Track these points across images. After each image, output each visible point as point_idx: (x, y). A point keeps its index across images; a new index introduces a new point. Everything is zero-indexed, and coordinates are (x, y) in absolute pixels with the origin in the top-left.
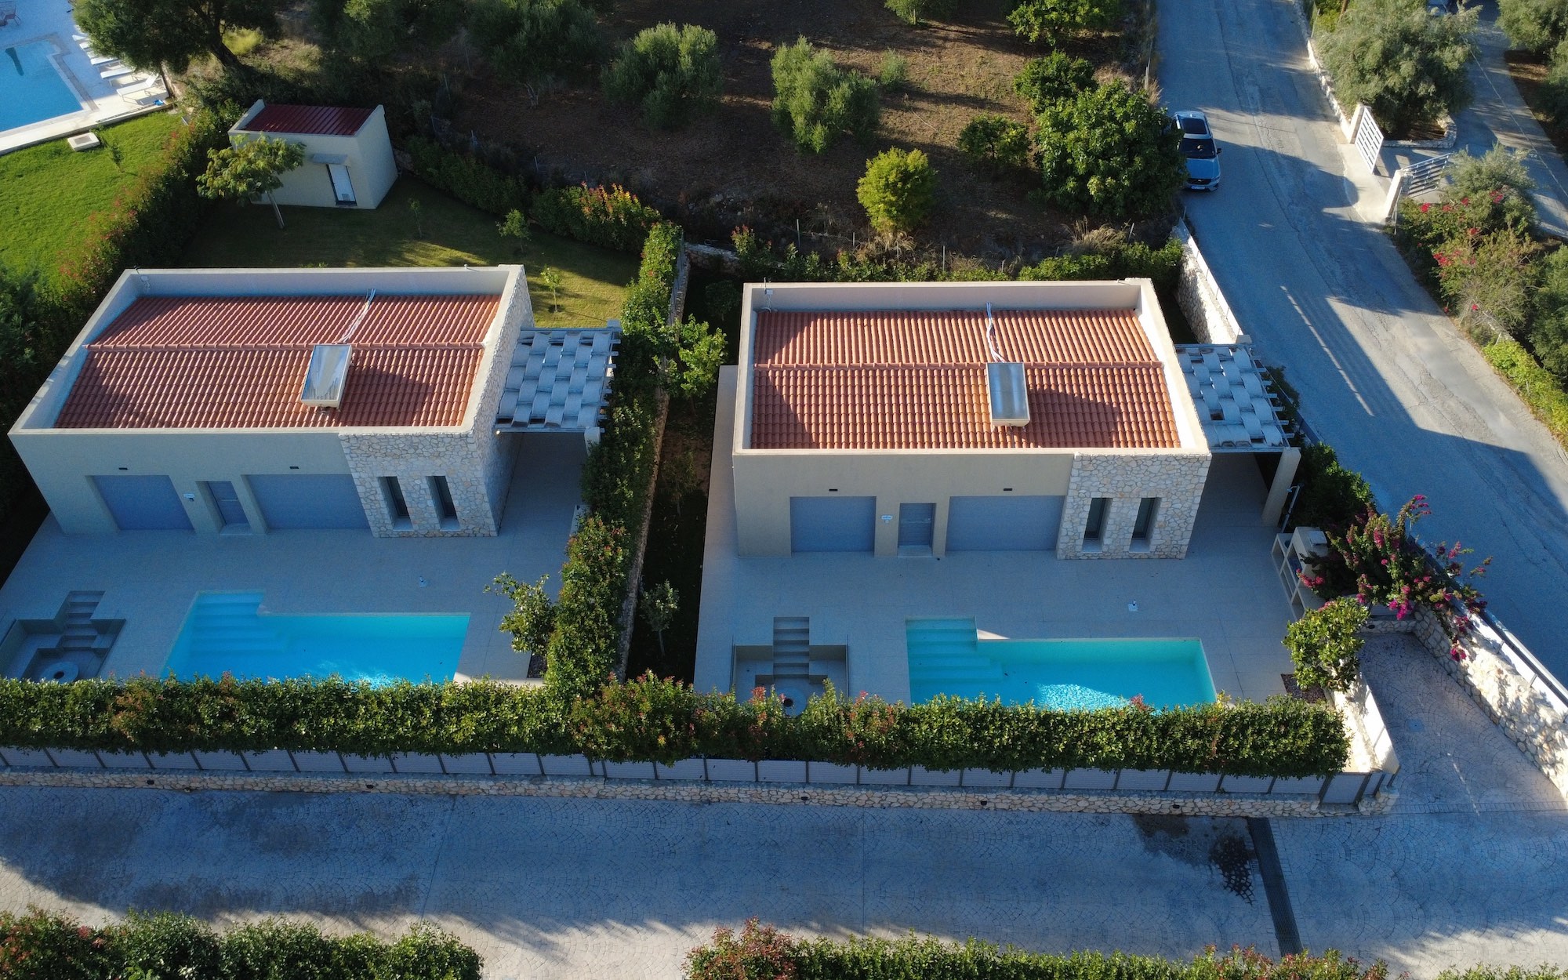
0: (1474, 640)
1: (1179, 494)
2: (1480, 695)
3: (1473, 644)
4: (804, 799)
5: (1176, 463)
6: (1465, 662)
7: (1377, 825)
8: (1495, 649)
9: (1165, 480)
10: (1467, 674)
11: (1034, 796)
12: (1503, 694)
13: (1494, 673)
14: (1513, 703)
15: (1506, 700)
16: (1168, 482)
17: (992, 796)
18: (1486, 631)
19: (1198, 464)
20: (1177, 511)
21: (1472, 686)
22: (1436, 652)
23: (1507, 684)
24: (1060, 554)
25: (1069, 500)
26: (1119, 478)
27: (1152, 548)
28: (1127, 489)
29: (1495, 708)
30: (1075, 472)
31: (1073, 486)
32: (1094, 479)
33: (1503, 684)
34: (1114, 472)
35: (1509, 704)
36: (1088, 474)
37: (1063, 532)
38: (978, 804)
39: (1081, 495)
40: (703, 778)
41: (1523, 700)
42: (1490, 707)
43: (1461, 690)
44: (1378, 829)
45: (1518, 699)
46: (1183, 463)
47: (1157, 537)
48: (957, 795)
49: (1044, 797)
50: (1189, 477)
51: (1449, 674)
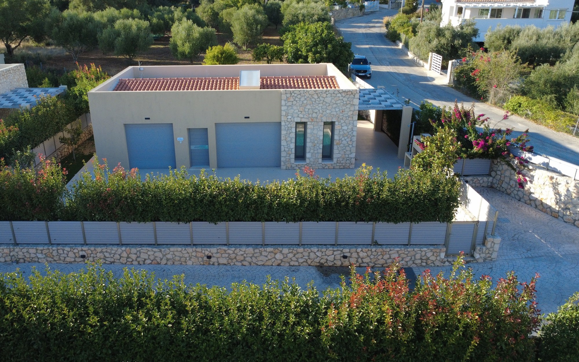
0: (531, 167)
1: (344, 118)
2: (542, 203)
3: (531, 170)
4: (83, 257)
5: (339, 95)
6: (528, 186)
7: (490, 266)
8: (546, 167)
9: (335, 108)
10: (531, 193)
11: (244, 249)
12: (557, 193)
13: (548, 182)
14: (566, 195)
15: (560, 196)
16: (337, 110)
17: (214, 250)
18: (537, 159)
19: (352, 96)
20: (345, 132)
21: (536, 200)
22: (509, 191)
23: (558, 184)
24: (283, 167)
25: (283, 124)
26: (308, 107)
27: (335, 160)
28: (314, 115)
29: (554, 206)
30: (283, 103)
31: (283, 113)
32: (295, 108)
33: (555, 186)
34: (305, 102)
35: (562, 198)
36: (290, 104)
37: (282, 148)
38: (205, 258)
39: (289, 120)
40: (12, 242)
41: (572, 189)
42: (550, 207)
43: (529, 206)
44: (491, 268)
45: (568, 190)
46: (343, 95)
47: (336, 153)
48: (190, 250)
49: (250, 250)
50: (348, 106)
51: (519, 200)
